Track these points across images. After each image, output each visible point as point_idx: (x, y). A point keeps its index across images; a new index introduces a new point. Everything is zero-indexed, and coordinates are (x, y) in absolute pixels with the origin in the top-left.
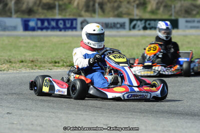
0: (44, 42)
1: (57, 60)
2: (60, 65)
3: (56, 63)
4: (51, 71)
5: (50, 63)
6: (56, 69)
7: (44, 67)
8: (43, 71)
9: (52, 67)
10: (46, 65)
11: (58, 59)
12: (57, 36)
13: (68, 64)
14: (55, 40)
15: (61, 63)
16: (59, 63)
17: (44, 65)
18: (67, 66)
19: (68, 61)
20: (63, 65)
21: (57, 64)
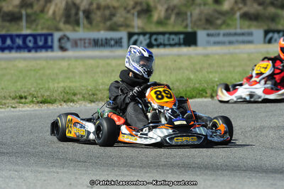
0: (6, 69)
1: (23, 95)
2: (27, 101)
3: (21, 98)
4: (15, 110)
5: (13, 99)
6: (22, 107)
7: (5, 104)
8: (3, 110)
9: (16, 105)
10: (8, 101)
11: (24, 92)
12: (25, 59)
13: (39, 99)
14: (21, 65)
15: (29, 99)
16: (26, 98)
17: (4, 101)
18: (38, 102)
19: (39, 95)
20: (32, 102)
21: (23, 100)
